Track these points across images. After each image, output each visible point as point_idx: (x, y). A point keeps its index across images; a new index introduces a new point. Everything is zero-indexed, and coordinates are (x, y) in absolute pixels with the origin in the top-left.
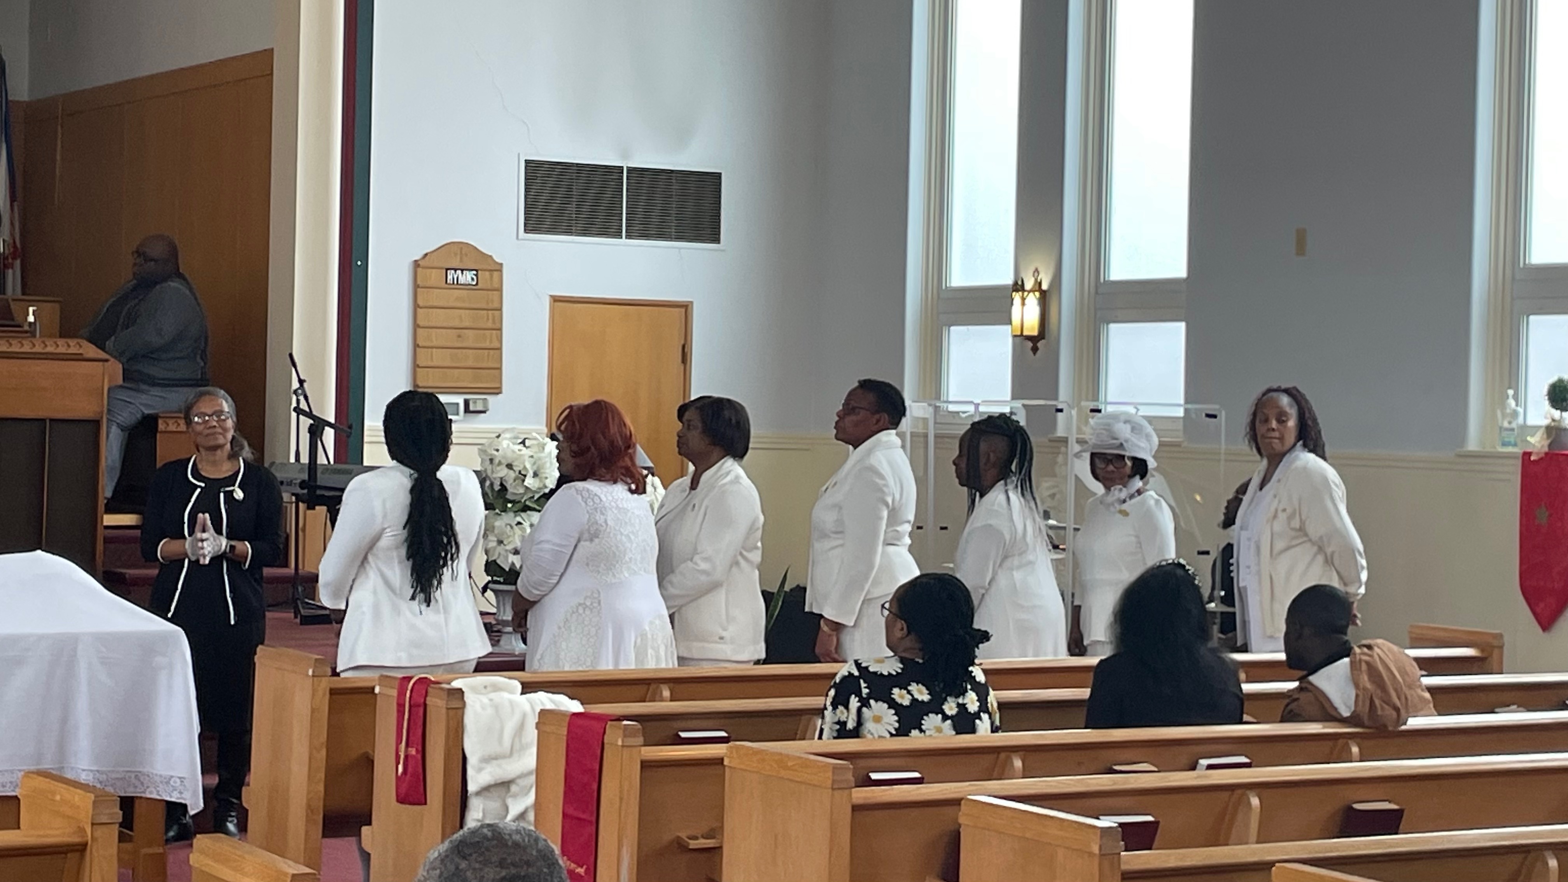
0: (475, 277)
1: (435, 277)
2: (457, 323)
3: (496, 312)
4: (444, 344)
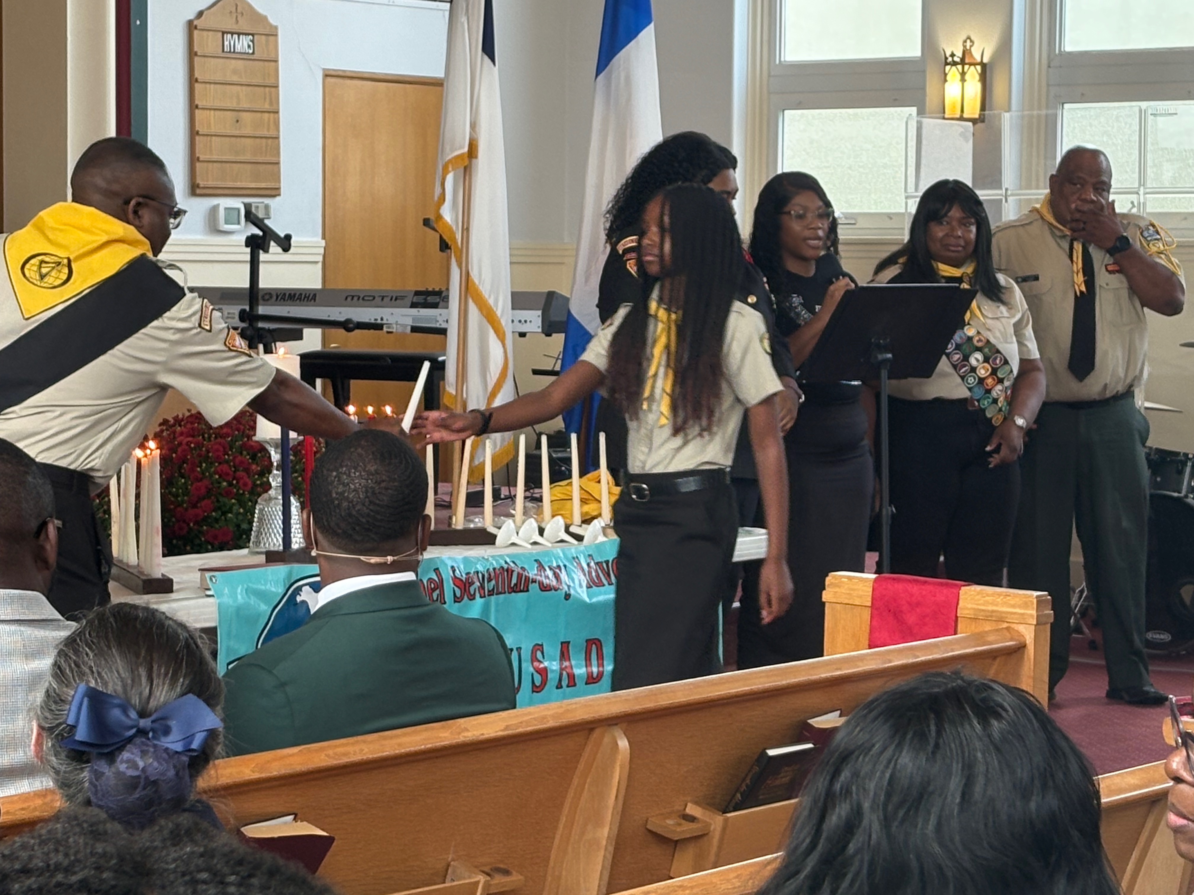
0: (251, 43)
1: (211, 43)
2: (235, 104)
3: (273, 89)
4: (222, 131)
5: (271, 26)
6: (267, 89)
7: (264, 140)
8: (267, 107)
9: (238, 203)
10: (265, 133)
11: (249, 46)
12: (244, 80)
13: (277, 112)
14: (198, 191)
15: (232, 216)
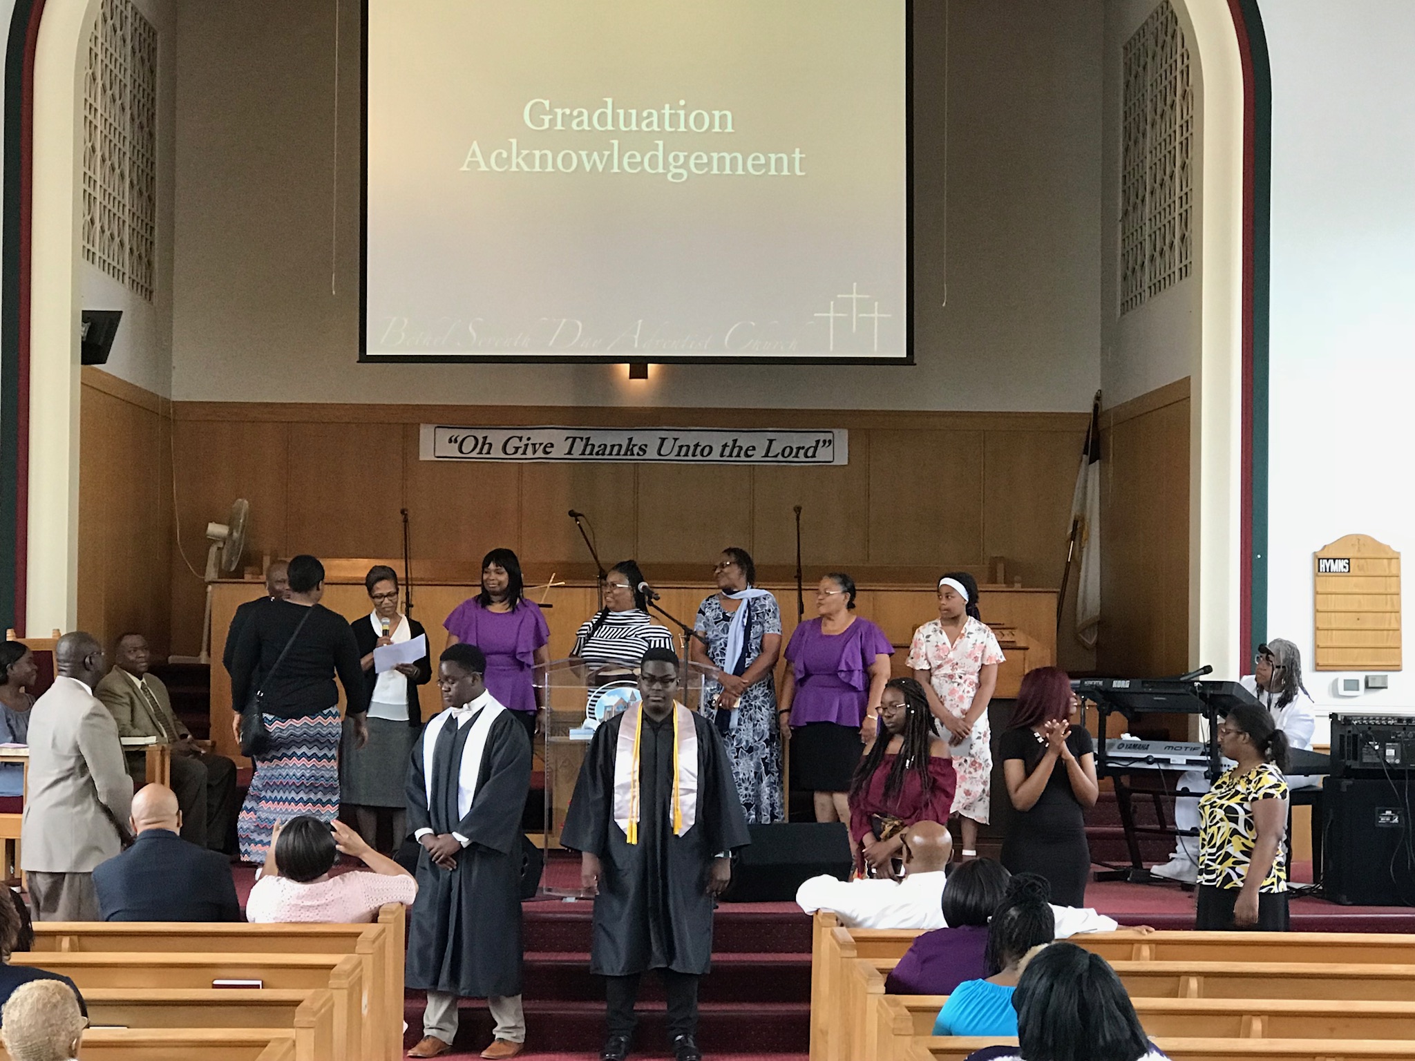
2: (1355, 607)
3: (1395, 597)
4: (1343, 626)
5: (1394, 551)
6: (1389, 596)
7: (1385, 632)
8: (1389, 608)
9: (1360, 676)
10: (1387, 627)
12: (1365, 591)
13: (1399, 612)
14: (1319, 668)
15: (1351, 685)
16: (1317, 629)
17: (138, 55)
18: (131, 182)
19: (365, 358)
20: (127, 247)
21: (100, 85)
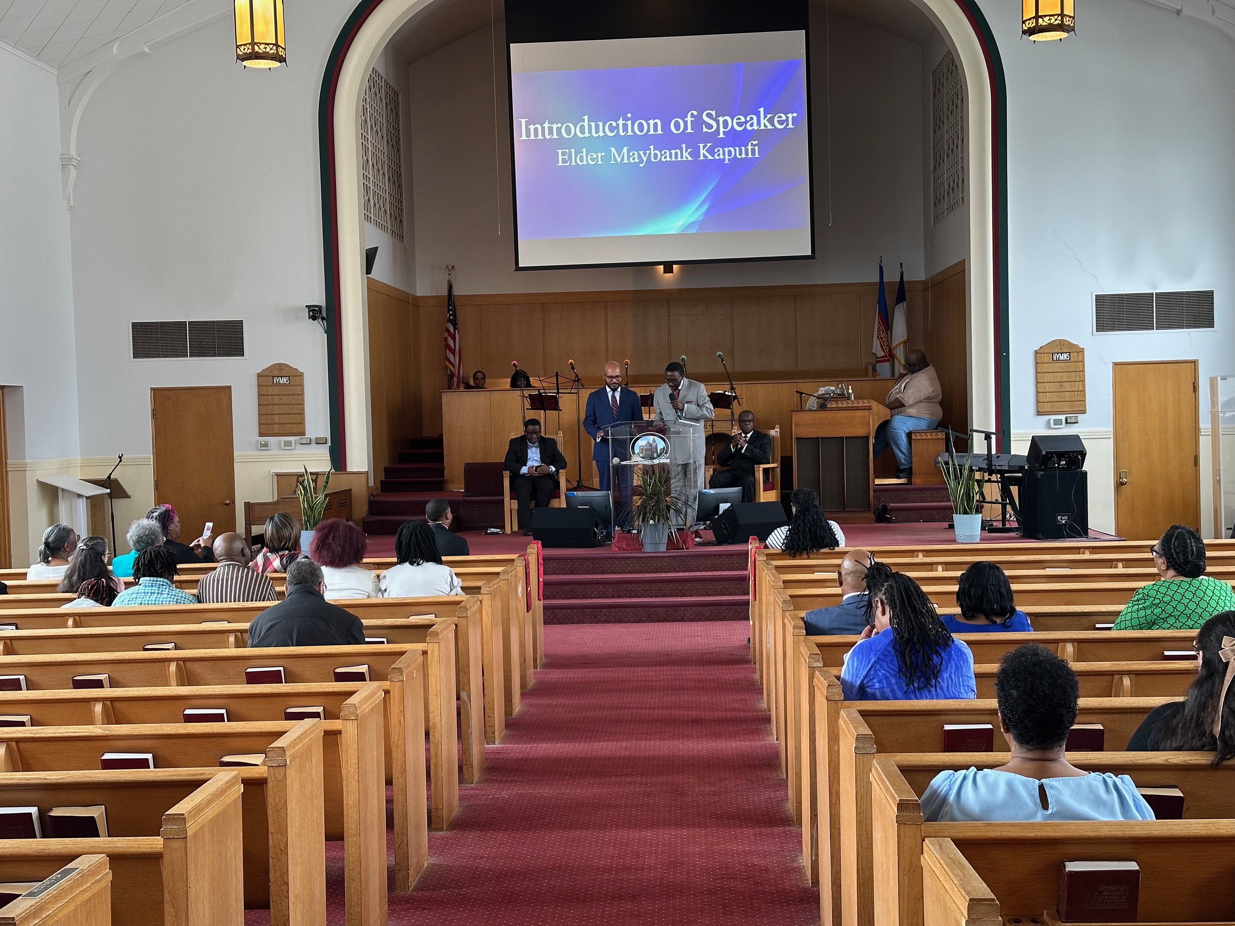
0: (1069, 356)
1: (1046, 358)
2: (1059, 380)
3: (1082, 372)
4: (1052, 390)
5: (1081, 348)
6: (1078, 373)
7: (1077, 392)
8: (1078, 379)
9: (1063, 417)
10: (1077, 389)
11: (1067, 357)
12: (1065, 370)
13: (1084, 381)
14: (1039, 414)
15: (1058, 422)
16: (1038, 392)
17: (389, 107)
18: (389, 177)
19: (518, 269)
20: (388, 213)
21: (369, 125)
